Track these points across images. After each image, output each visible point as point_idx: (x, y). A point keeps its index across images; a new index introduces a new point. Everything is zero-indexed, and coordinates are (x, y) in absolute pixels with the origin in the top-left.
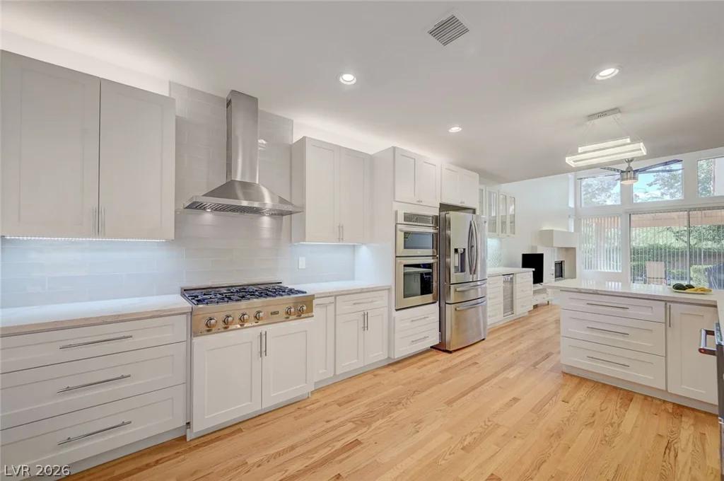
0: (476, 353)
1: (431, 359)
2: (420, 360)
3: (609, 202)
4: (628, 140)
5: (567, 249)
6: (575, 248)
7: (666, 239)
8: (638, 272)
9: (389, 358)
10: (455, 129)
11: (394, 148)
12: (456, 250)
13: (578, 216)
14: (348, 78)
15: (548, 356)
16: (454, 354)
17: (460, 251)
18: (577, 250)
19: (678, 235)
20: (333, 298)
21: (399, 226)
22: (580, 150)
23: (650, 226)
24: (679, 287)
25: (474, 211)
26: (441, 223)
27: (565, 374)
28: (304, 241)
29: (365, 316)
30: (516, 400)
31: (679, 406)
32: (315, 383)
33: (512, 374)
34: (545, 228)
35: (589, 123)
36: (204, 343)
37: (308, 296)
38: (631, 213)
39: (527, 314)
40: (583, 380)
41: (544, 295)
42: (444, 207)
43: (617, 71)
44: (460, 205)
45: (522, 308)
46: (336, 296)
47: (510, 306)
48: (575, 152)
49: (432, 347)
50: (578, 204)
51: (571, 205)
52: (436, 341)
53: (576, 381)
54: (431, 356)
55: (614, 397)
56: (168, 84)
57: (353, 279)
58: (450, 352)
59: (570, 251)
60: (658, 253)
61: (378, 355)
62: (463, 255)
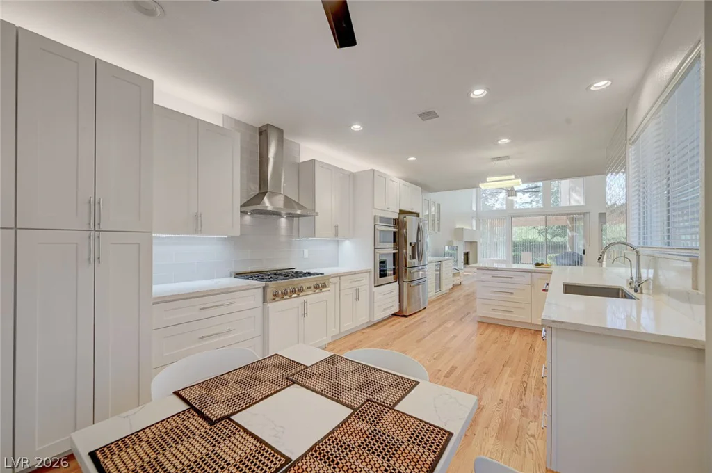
0: (423, 315)
1: (395, 322)
2: (389, 322)
3: (498, 206)
4: (513, 177)
5: (471, 243)
6: (476, 242)
7: (534, 235)
8: (517, 259)
9: (370, 321)
10: (412, 159)
11: (374, 170)
12: (410, 244)
13: (478, 217)
14: (356, 127)
15: (468, 314)
16: (410, 317)
17: (413, 244)
18: (479, 245)
19: (541, 233)
20: (338, 278)
21: (377, 227)
22: (488, 179)
23: (524, 226)
24: (538, 264)
25: (418, 215)
26: (399, 224)
27: (479, 322)
28: (314, 236)
29: (357, 290)
30: (455, 337)
31: (537, 331)
32: (332, 337)
33: (449, 325)
34: (457, 227)
35: (493, 163)
36: (276, 307)
37: (325, 276)
38: (512, 216)
39: (448, 291)
40: (489, 324)
41: (458, 278)
42: (402, 212)
43: (509, 140)
44: (410, 210)
45: (446, 287)
46: (340, 277)
47: (439, 285)
48: (484, 181)
49: (393, 315)
50: (479, 208)
51: (474, 209)
52: (396, 309)
53: (486, 325)
54: (392, 321)
55: (506, 330)
56: (222, 117)
57: (338, 266)
58: (406, 316)
59: (473, 244)
60: (529, 246)
61: (363, 319)
62: (414, 247)
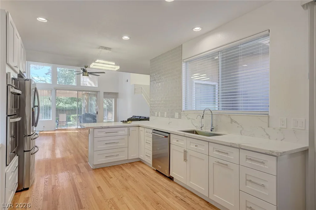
4: (114, 63)
10: (42, 19)
15: (77, 166)
21: (10, 88)
22: (98, 61)
27: (95, 169)
43: (129, 38)
53: (102, 170)
55: (117, 169)
